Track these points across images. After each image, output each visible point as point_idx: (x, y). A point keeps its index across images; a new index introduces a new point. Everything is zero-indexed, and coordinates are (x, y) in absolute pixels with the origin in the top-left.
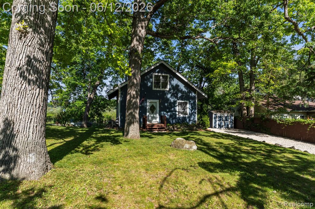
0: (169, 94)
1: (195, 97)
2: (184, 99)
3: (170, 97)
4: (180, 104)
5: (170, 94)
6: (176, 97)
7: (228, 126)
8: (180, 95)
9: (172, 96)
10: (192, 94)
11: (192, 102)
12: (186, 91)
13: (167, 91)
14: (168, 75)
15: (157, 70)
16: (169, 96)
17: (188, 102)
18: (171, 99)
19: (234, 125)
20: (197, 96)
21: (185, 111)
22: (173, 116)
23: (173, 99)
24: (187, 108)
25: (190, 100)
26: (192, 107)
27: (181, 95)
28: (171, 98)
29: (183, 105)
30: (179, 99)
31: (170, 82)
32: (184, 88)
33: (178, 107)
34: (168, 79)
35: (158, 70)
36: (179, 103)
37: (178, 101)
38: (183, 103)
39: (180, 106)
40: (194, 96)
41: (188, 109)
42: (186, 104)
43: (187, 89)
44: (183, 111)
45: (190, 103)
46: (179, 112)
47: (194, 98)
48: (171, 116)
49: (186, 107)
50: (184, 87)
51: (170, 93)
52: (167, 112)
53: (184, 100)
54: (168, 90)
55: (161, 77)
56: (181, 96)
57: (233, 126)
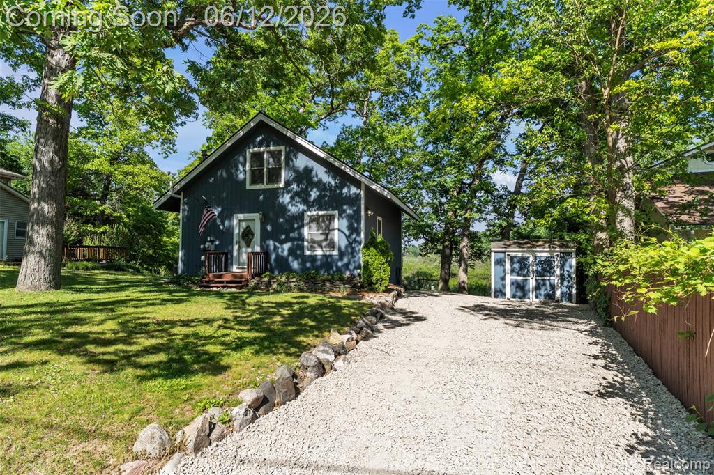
0: (285, 195)
1: (358, 196)
2: (325, 205)
3: (288, 203)
4: (314, 220)
5: (290, 195)
6: (306, 201)
7: (554, 293)
8: (314, 194)
9: (292, 198)
10: (349, 187)
11: (351, 212)
12: (333, 183)
13: (280, 188)
14: (283, 148)
15: (258, 139)
16: (286, 199)
17: (336, 213)
18: (290, 207)
19: (577, 289)
20: (362, 193)
21: (329, 237)
22: (296, 251)
23: (297, 206)
24: (334, 230)
25: (345, 207)
26: (350, 227)
27: (318, 193)
28: (290, 205)
29: (324, 221)
30: (313, 206)
31: (287, 164)
32: (326, 175)
33: (310, 227)
34: (283, 158)
35: (261, 138)
36: (310, 217)
37: (309, 213)
38: (323, 216)
39: (314, 225)
40: (355, 194)
41: (336, 232)
42: (331, 218)
43: (334, 177)
44: (323, 237)
45: (344, 215)
46: (312, 241)
47: (354, 201)
48: (291, 251)
49: (331, 228)
50: (326, 172)
51: (288, 192)
52: (282, 242)
53: (326, 210)
54: (282, 185)
55: (265, 156)
56: (318, 196)
57: (574, 291)
